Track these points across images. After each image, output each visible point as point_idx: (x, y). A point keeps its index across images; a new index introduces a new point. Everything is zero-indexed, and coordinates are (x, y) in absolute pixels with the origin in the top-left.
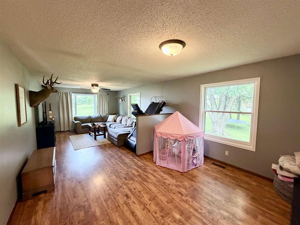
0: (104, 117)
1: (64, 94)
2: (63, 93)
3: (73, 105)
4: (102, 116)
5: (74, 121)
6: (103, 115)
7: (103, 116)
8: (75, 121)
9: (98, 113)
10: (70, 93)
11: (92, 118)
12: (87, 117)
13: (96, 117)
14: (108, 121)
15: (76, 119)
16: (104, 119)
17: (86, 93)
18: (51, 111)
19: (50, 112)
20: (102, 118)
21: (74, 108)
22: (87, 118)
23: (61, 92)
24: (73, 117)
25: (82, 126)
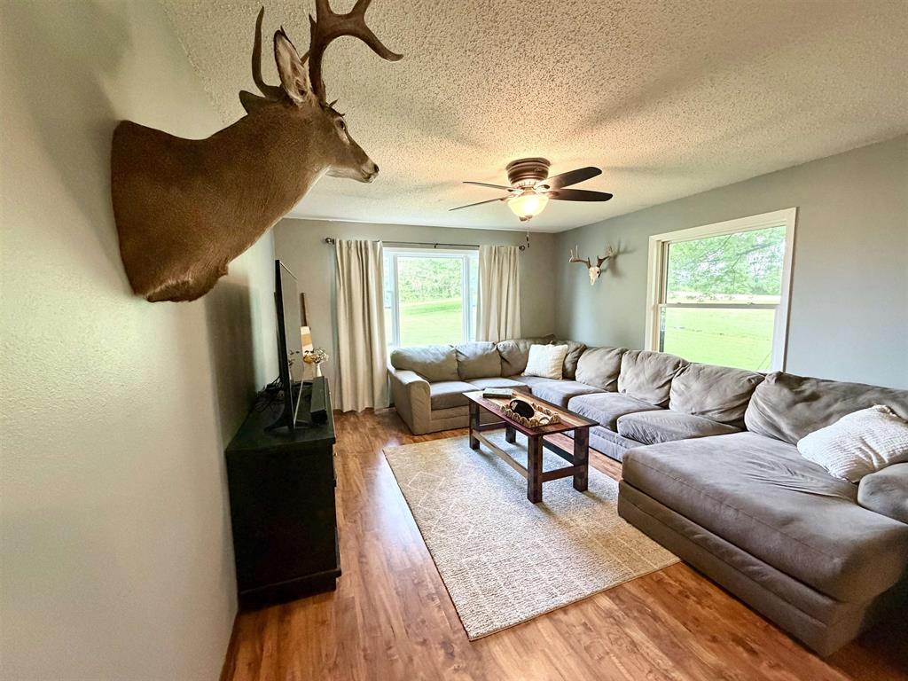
0: (509, 352)
1: (353, 248)
2: (349, 247)
3: (387, 302)
4: (501, 349)
5: (392, 369)
6: (506, 344)
7: (505, 348)
8: (398, 369)
9: (482, 336)
10: (374, 244)
11: (462, 358)
12: (443, 354)
13: (480, 352)
14: (528, 371)
15: (400, 362)
16: (510, 365)
17: (436, 246)
18: (305, 324)
19: (305, 331)
20: (502, 358)
21: (390, 310)
22: (442, 358)
23: (344, 245)
24: (389, 351)
25: (433, 399)
